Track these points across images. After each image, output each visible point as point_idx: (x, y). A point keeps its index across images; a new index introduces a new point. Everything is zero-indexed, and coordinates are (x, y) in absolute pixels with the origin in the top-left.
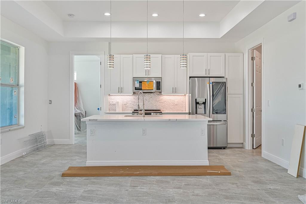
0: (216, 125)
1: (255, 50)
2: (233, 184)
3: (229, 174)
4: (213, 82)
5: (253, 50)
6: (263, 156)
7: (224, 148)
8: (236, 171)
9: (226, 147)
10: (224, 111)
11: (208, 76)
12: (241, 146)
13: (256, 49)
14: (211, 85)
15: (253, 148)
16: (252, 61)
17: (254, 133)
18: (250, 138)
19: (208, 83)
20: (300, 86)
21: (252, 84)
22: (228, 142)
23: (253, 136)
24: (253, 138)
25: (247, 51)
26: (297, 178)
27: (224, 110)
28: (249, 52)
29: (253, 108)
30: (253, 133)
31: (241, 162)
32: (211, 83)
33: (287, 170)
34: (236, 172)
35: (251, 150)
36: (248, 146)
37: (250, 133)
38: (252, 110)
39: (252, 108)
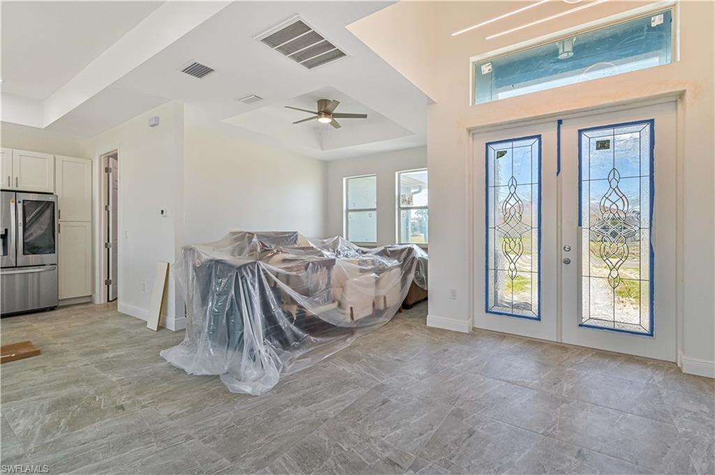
0: (39, 272)
1: (111, 159)
2: (37, 369)
3: (38, 353)
4: (24, 201)
5: (109, 157)
6: (119, 310)
7: (52, 309)
8: (56, 344)
9: (56, 307)
10: (52, 248)
11: (15, 189)
12: (88, 301)
13: (111, 157)
14: (20, 206)
15: (108, 301)
16: (107, 174)
17: (111, 278)
18: (104, 287)
19: (12, 202)
20: (162, 212)
21: (107, 208)
22: (59, 298)
23: (108, 283)
24: (108, 286)
25: (97, 158)
26: (158, 330)
27: (50, 248)
28: (100, 160)
29: (109, 241)
30: (108, 278)
31: (75, 326)
32: (19, 202)
33: (146, 322)
34: (56, 346)
35: (104, 304)
36: (100, 298)
37: (104, 278)
38: (106, 245)
39: (107, 242)
